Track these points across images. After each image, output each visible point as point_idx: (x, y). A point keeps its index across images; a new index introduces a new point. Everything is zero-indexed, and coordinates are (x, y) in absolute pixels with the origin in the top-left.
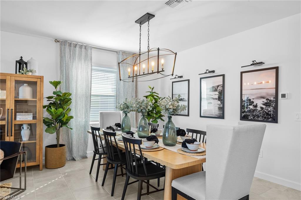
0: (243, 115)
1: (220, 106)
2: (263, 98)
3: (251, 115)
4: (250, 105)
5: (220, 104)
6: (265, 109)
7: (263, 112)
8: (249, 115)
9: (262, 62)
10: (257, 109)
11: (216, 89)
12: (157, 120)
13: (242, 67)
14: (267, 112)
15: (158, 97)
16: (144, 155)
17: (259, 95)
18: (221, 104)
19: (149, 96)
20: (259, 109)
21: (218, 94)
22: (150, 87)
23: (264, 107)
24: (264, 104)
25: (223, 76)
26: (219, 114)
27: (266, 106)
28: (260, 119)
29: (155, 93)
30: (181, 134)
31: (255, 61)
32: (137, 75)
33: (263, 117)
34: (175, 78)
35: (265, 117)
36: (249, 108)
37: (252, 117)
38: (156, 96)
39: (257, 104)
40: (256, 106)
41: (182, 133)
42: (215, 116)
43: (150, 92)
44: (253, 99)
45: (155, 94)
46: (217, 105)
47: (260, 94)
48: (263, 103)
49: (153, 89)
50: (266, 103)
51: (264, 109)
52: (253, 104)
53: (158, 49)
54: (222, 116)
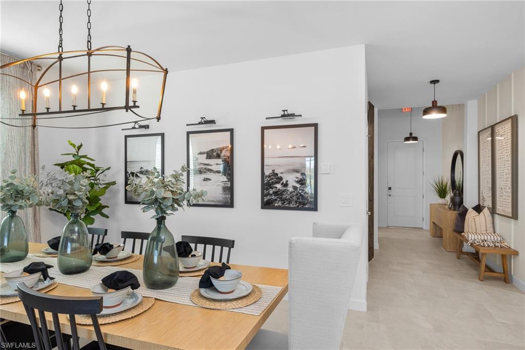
0: (265, 200)
1: (226, 185)
2: (297, 171)
3: (278, 199)
4: (277, 183)
5: (226, 182)
6: (300, 190)
7: (297, 194)
8: (276, 200)
9: (294, 114)
10: (287, 190)
11: (217, 153)
12: (91, 216)
13: (267, 118)
14: (302, 193)
15: (93, 166)
16: (108, 338)
17: (291, 167)
18: (228, 181)
19: (72, 164)
20: (290, 189)
21: (222, 163)
22: (71, 144)
23: (298, 186)
24: (298, 182)
25: (231, 131)
26: (224, 199)
27: (301, 184)
28: (292, 206)
29: (85, 157)
30: (183, 252)
31: (287, 111)
32: (50, 111)
33: (296, 202)
34: (133, 128)
35: (300, 202)
36: (276, 188)
37: (280, 202)
38: (88, 164)
39: (287, 181)
40: (286, 185)
41: (185, 250)
42: (217, 203)
43: (74, 156)
44: (282, 173)
45: (88, 161)
46: (221, 184)
47: (292, 165)
48: (296, 180)
49: (79, 148)
50: (301, 179)
51: (298, 189)
52: (282, 182)
53: (129, 50)
54: (229, 204)
